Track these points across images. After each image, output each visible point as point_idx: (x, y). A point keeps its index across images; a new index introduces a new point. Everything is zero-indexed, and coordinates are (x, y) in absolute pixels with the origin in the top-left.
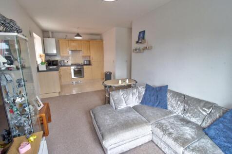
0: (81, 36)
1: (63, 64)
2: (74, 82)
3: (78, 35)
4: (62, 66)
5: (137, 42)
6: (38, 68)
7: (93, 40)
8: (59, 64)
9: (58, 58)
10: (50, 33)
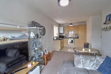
0: (72, 24)
1: (65, 37)
2: (69, 46)
3: (71, 24)
4: (65, 38)
5: (105, 23)
6: (54, 38)
7: (80, 25)
8: (64, 37)
9: (64, 35)
10: (62, 25)
